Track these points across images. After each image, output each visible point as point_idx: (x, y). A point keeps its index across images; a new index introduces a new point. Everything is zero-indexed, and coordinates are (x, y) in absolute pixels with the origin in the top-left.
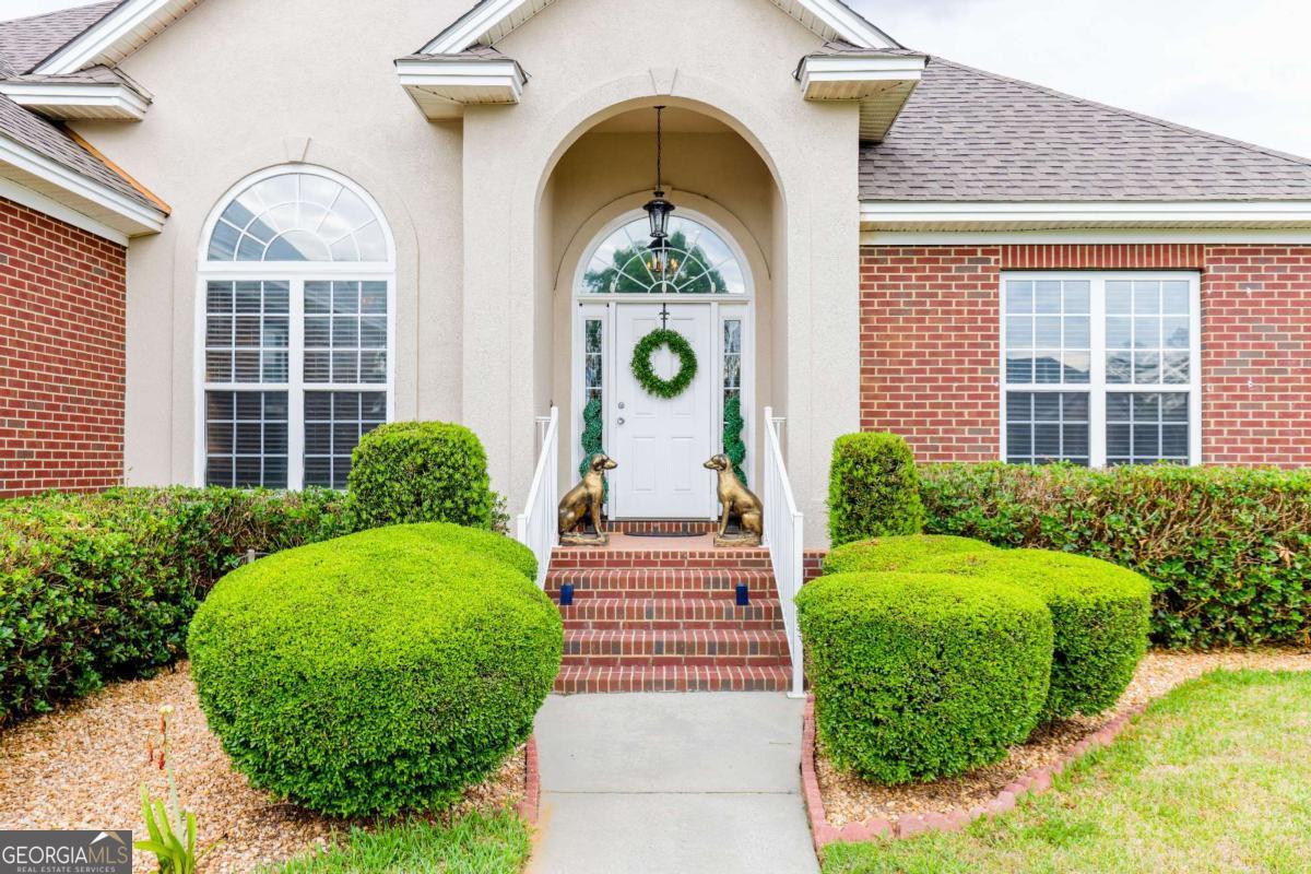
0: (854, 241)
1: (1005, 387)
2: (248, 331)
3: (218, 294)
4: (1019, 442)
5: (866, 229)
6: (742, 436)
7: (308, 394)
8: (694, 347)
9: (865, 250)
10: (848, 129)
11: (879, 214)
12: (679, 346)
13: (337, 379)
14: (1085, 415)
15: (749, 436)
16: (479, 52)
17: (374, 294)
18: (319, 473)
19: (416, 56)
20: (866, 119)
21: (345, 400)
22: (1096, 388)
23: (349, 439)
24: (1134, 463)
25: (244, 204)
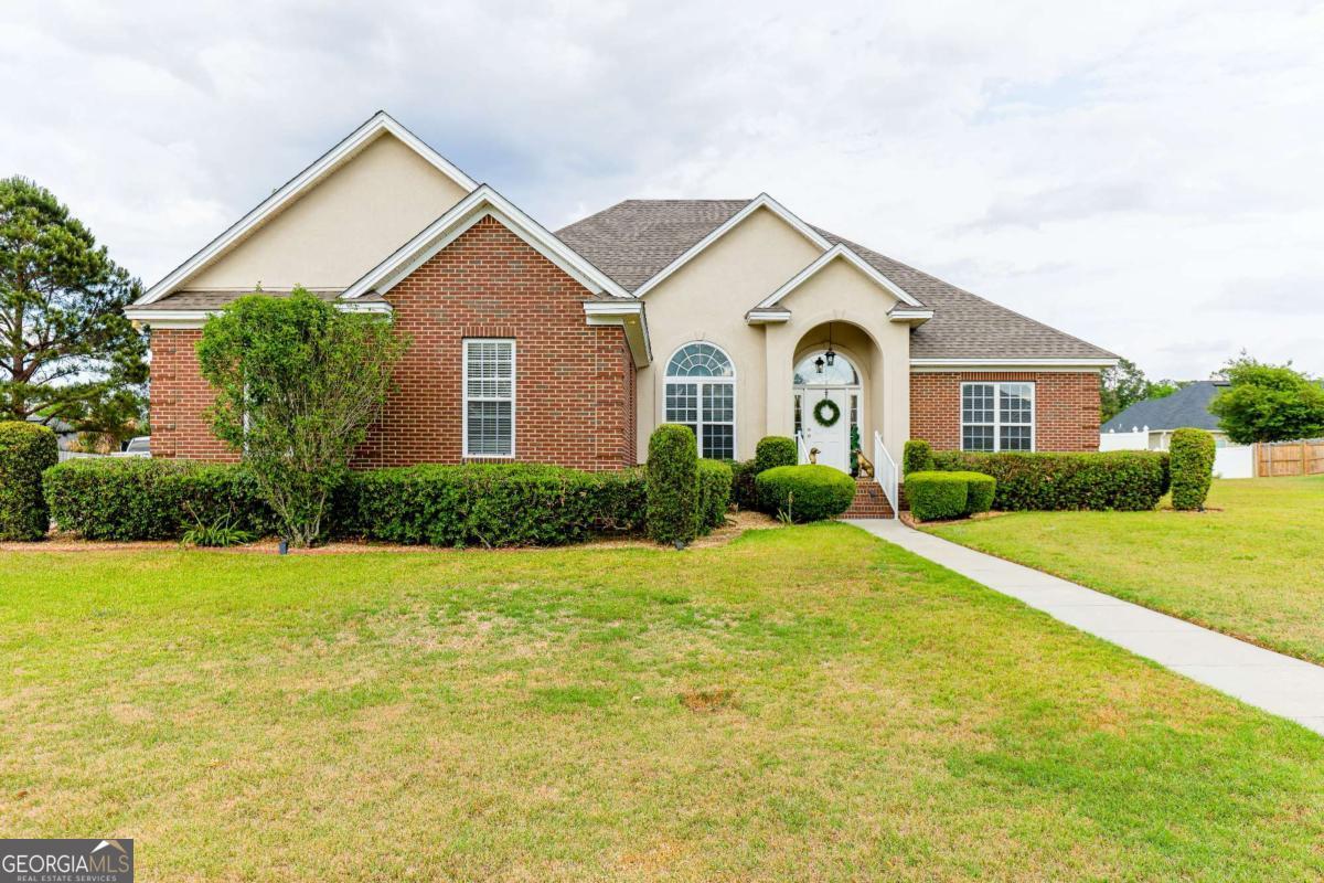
0: (908, 371)
1: (962, 424)
2: (681, 403)
3: (671, 389)
4: (968, 444)
5: (912, 367)
6: (859, 442)
7: (704, 426)
8: (839, 406)
9: (911, 374)
10: (905, 332)
11: (916, 362)
12: (833, 406)
13: (715, 420)
14: (992, 434)
15: (862, 442)
16: (777, 307)
17: (729, 389)
18: (707, 454)
19: (756, 309)
20: (912, 331)
21: (718, 428)
22: (997, 424)
23: (719, 442)
24: (1010, 451)
25: (680, 356)
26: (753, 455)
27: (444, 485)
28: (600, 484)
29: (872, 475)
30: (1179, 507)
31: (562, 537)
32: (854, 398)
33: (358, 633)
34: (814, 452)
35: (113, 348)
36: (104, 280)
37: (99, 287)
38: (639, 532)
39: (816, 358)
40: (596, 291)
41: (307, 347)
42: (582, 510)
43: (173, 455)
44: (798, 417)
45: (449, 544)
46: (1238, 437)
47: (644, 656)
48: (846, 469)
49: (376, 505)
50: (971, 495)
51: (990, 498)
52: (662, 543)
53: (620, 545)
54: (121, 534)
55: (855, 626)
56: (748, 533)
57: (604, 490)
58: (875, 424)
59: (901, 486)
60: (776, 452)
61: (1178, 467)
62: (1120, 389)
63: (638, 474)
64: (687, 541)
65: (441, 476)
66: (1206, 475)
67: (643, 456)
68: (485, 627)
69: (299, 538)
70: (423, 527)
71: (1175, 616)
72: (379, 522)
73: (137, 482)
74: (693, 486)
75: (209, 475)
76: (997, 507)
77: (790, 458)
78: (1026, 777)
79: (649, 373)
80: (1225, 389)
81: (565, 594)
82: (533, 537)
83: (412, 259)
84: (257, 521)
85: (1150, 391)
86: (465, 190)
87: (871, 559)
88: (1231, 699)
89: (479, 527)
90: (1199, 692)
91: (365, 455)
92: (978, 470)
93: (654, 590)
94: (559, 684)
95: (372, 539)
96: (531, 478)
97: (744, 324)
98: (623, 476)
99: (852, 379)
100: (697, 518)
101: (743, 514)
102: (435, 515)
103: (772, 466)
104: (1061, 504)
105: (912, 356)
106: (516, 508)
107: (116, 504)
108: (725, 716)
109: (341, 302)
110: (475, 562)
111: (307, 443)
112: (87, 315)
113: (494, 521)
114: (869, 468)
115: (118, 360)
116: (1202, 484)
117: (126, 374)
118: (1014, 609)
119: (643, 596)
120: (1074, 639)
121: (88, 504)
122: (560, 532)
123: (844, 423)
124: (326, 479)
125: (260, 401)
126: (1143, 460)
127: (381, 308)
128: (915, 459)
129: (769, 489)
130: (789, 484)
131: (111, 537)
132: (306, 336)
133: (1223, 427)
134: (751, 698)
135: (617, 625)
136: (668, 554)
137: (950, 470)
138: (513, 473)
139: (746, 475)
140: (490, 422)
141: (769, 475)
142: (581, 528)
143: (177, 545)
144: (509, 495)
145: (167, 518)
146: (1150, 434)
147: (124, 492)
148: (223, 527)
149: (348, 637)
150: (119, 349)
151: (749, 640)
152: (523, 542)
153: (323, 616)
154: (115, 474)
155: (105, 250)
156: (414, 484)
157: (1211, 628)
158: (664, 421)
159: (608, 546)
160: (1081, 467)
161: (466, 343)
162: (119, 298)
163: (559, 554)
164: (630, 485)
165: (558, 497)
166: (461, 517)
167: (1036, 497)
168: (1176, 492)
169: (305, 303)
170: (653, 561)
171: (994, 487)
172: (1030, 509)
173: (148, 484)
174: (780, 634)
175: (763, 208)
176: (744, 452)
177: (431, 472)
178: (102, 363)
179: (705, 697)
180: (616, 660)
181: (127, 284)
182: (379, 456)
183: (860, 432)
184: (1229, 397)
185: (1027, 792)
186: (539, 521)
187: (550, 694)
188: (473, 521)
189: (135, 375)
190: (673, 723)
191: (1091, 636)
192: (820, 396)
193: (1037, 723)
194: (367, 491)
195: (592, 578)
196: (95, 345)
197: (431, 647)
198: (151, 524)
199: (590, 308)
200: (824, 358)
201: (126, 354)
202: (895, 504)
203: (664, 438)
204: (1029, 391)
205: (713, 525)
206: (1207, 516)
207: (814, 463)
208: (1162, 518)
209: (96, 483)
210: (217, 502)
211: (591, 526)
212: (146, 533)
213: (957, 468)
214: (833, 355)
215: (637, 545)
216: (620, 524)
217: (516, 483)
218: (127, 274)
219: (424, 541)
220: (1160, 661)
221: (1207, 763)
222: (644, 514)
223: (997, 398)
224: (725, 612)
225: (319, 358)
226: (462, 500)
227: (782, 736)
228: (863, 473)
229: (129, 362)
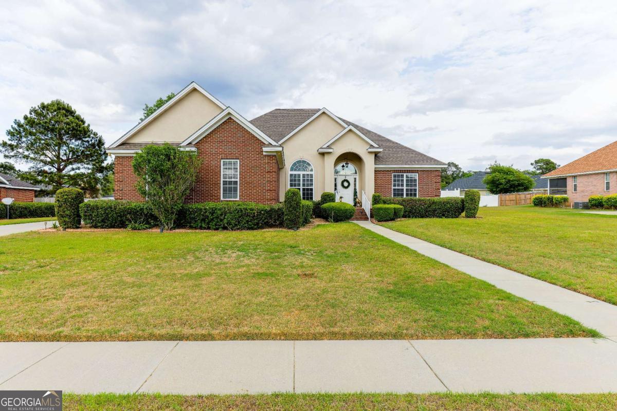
1: (393, 188)
2: (295, 180)
3: (291, 175)
4: (395, 195)
5: (375, 168)
7: (303, 188)
8: (350, 182)
9: (375, 171)
10: (373, 156)
11: (377, 166)
12: (347, 181)
13: (307, 186)
14: (403, 191)
15: (358, 194)
16: (329, 147)
17: (312, 176)
18: (304, 198)
19: (321, 148)
20: (376, 155)
21: (308, 189)
22: (405, 188)
23: (308, 194)
24: (409, 197)
25: (295, 164)
26: (319, 199)
27: (216, 209)
28: (268, 209)
29: (361, 206)
30: (467, 217)
31: (256, 227)
32: (355, 179)
33: (193, 257)
34: (341, 198)
35: (92, 161)
36: (89, 136)
37: (87, 139)
38: (281, 225)
39: (342, 165)
40: (267, 143)
41: (169, 163)
42: (262, 217)
43: (122, 199)
44: (336, 185)
45: (217, 229)
46: (493, 192)
47: (286, 263)
48: (352, 203)
49: (192, 216)
50: (395, 212)
51: (402, 213)
52: (290, 228)
53: (276, 229)
54: (106, 226)
55: (353, 255)
56: (318, 225)
57: (270, 211)
58: (362, 188)
59: (371, 209)
60: (328, 198)
61: (467, 203)
62: (453, 174)
63: (281, 205)
64: (298, 228)
65: (214, 206)
66: (477, 205)
67: (282, 199)
68: (234, 255)
69: (166, 227)
70: (208, 224)
71: (457, 252)
72: (193, 222)
73: (111, 208)
74: (300, 209)
75: (135, 206)
76: (404, 216)
77: (333, 200)
78: (401, 295)
79: (284, 170)
80: (489, 175)
81: (259, 245)
82: (246, 227)
83: (204, 132)
84: (152, 221)
85: (464, 175)
86: (222, 109)
87: (360, 234)
88: (468, 275)
89: (227, 224)
90: (458, 273)
91: (188, 199)
92: (397, 204)
93: (288, 244)
94: (260, 271)
95: (191, 227)
96: (245, 207)
97: (317, 153)
98: (276, 206)
99: (354, 172)
100: (301, 220)
101: (317, 219)
102: (212, 220)
103: (326, 203)
104: (426, 216)
105: (375, 164)
106: (240, 217)
107: (104, 215)
108: (313, 279)
109: (181, 147)
110: (227, 235)
111: (169, 195)
112: (83, 149)
113: (233, 222)
114: (360, 203)
115: (94, 165)
116: (476, 208)
117: (97, 170)
118: (406, 250)
119: (284, 245)
120: (423, 258)
121: (95, 216)
122: (255, 225)
123: (352, 188)
124: (176, 207)
125: (154, 181)
126: (455, 200)
127: (194, 149)
128: (376, 200)
129: (325, 210)
130: (333, 209)
131: (102, 227)
132: (169, 159)
133: (488, 188)
134: (320, 275)
135: (276, 254)
136: (291, 232)
137: (388, 204)
138: (239, 205)
139: (317, 206)
140: (230, 188)
141: (326, 205)
142: (262, 224)
143: (125, 230)
144: (238, 212)
145: (122, 220)
146: (461, 191)
147: (107, 212)
148: (140, 223)
149: (190, 258)
150: (94, 161)
151: (319, 259)
152: (242, 228)
153: (181, 252)
154: (104, 205)
155: (89, 125)
156: (205, 209)
157: (468, 255)
158: (289, 187)
159: (271, 230)
160: (434, 203)
161: (222, 161)
162: (94, 143)
163: (255, 232)
164: (278, 209)
165: (254, 213)
166: (221, 220)
167: (418, 213)
168: (466, 211)
169: (168, 148)
170: (287, 234)
171: (403, 210)
172: (416, 217)
173: (115, 209)
174: (329, 257)
175: (324, 113)
176: (317, 197)
177: (211, 205)
178: (88, 166)
179: (305, 274)
180: (277, 264)
181: (97, 138)
182: (192, 199)
183: (358, 190)
184: (490, 177)
185: (401, 298)
186: (248, 221)
187: (258, 274)
188: (225, 221)
189: (100, 170)
190: (296, 281)
191: (429, 258)
192: (343, 178)
193: (406, 282)
194: (189, 211)
195: (267, 240)
196: (86, 159)
197: (218, 261)
198: (116, 222)
199: (265, 149)
200: (345, 165)
201: (97, 163)
202: (369, 216)
203: (290, 193)
204: (416, 176)
205: (307, 223)
206: (477, 220)
207: (341, 201)
208: (462, 220)
209: (98, 208)
210: (138, 215)
211: (265, 223)
212: (114, 225)
213: (391, 203)
214: (348, 164)
215: (281, 229)
216: (275, 222)
217: (240, 209)
218: (97, 134)
219: (209, 228)
220: (449, 265)
221: (455, 292)
222: (283, 219)
223: (405, 179)
224: (311, 250)
225: (174, 166)
226: (221, 215)
227: (330, 285)
228: (358, 205)
229: (98, 166)
